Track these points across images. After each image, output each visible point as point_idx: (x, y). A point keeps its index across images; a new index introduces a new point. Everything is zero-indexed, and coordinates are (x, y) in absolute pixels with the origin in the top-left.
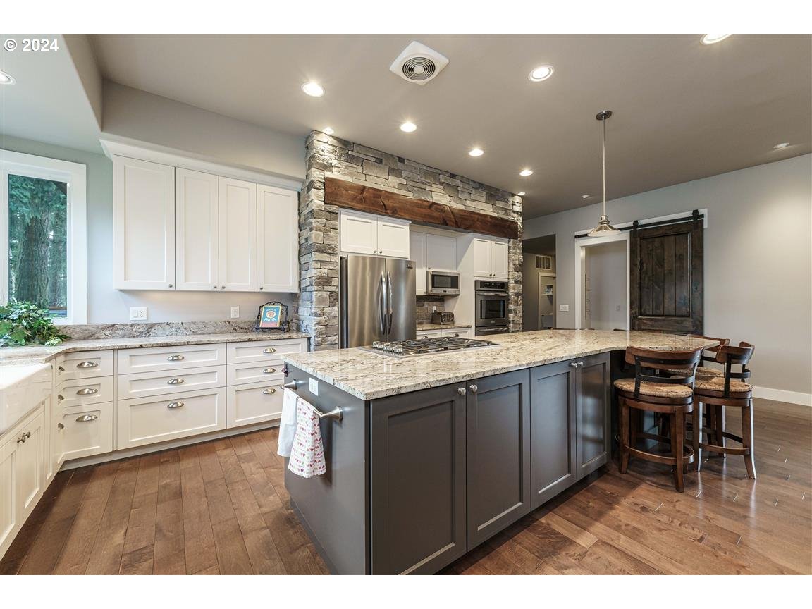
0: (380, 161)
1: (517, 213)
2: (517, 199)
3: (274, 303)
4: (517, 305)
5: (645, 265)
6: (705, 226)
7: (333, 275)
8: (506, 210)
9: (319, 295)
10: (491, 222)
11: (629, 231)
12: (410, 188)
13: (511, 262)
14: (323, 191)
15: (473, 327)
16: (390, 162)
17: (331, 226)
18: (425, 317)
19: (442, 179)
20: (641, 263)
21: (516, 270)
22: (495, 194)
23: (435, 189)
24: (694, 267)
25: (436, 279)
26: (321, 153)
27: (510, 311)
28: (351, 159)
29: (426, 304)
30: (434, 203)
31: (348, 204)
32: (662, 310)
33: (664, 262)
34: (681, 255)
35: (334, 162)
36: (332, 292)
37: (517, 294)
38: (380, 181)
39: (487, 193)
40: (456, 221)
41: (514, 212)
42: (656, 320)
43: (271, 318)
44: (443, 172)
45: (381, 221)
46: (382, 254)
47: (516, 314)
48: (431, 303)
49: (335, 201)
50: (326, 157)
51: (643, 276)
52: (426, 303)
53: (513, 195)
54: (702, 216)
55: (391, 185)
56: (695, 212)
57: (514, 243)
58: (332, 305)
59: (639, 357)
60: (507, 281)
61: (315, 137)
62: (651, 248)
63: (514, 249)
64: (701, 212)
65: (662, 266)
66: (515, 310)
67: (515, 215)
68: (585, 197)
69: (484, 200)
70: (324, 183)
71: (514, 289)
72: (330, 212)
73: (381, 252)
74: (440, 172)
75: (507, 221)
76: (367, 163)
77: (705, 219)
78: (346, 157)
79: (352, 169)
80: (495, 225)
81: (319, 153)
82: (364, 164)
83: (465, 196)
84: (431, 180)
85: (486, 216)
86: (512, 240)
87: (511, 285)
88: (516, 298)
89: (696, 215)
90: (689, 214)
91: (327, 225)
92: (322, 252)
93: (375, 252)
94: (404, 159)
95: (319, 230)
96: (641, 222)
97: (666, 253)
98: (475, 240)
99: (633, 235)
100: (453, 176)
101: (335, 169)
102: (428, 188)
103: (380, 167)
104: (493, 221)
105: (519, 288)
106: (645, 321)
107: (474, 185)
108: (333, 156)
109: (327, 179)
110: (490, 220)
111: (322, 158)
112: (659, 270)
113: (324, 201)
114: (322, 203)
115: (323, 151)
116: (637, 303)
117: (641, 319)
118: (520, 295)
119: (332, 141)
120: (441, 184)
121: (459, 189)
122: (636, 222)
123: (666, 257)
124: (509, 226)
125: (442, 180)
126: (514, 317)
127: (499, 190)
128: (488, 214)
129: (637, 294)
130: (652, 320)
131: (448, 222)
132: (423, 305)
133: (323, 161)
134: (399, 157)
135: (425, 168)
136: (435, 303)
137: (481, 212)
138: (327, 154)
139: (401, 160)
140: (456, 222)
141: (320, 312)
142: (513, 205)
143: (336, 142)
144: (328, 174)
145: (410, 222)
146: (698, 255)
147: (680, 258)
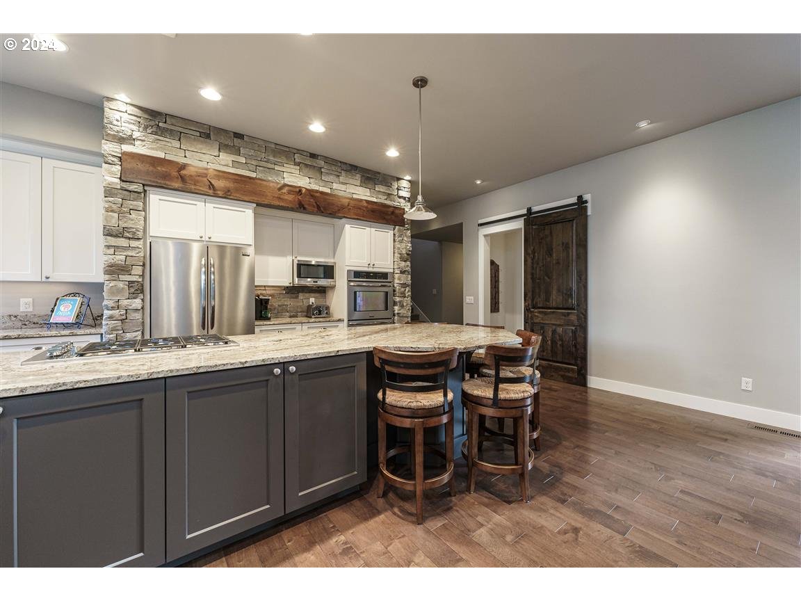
0: (208, 136)
1: (404, 198)
2: (404, 184)
3: (74, 294)
4: (405, 297)
5: (536, 254)
6: (589, 213)
7: (133, 263)
8: (389, 195)
9: (111, 285)
10: (366, 207)
11: (523, 218)
12: (253, 168)
13: (396, 251)
14: (120, 168)
15: (346, 321)
16: (222, 137)
17: (131, 207)
18: (299, 310)
19: (298, 158)
20: (534, 252)
21: (403, 259)
22: (371, 177)
23: (289, 170)
24: (578, 257)
25: (303, 269)
26: (115, 123)
27: (395, 303)
28: (160, 132)
29: (301, 296)
30: (285, 185)
31: (157, 182)
32: (551, 302)
33: (552, 250)
34: (567, 244)
35: (136, 135)
36: (131, 282)
37: (404, 285)
38: (207, 158)
39: (362, 176)
40: (318, 205)
41: (400, 197)
42: (545, 314)
43: (67, 312)
44: (299, 151)
45: (210, 203)
46: (212, 240)
47: (402, 306)
48: (307, 295)
49: (136, 179)
50: (123, 128)
51: (535, 266)
52: (300, 294)
53: (399, 179)
54: (586, 202)
55: (223, 163)
56: (580, 198)
57: (399, 230)
58: (133, 296)
59: (382, 359)
60: (392, 271)
61: (106, 104)
62: (542, 236)
63: (400, 236)
64: (587, 197)
65: (551, 255)
66: (400, 302)
67: (402, 200)
68: (479, 182)
69: (358, 183)
70: (120, 158)
71: (399, 279)
72: (130, 192)
73: (210, 238)
74: (295, 151)
75: (389, 206)
76: (185, 137)
77: (589, 205)
78: (154, 129)
79: (164, 143)
80: (373, 211)
81: (111, 123)
82: (182, 138)
83: (331, 178)
84: (283, 159)
85: (361, 200)
86: (397, 227)
87: (396, 276)
88: (403, 289)
89: (581, 202)
90: (574, 200)
91: (124, 205)
92: (116, 236)
93: (201, 237)
94: (243, 135)
95: (112, 211)
96: (535, 209)
97: (554, 240)
98: (347, 227)
99: (527, 223)
100: (313, 156)
101: (137, 143)
102: (277, 168)
103: (206, 142)
104: (370, 206)
105: (408, 279)
106: (537, 314)
107: (344, 167)
108: (135, 128)
109: (124, 153)
110: (365, 204)
111: (116, 128)
112: (549, 259)
113: (120, 178)
114: (118, 181)
115: (117, 120)
116: (530, 295)
117: (533, 312)
118: (408, 286)
119: (131, 109)
120: (298, 164)
121: (323, 170)
122: (529, 210)
123: (554, 246)
124: (393, 213)
125: (297, 160)
126: (399, 310)
127: (379, 173)
128: (363, 198)
129: (530, 284)
130: (542, 312)
131: (306, 206)
132: (297, 297)
133: (118, 132)
134: (234, 133)
135: (273, 146)
136: (313, 295)
137: (355, 196)
138: (123, 124)
139: (239, 136)
140: (318, 207)
141: (113, 305)
142: (398, 189)
143: (141, 112)
144: (127, 148)
145: (255, 205)
146: (583, 244)
147: (566, 247)
